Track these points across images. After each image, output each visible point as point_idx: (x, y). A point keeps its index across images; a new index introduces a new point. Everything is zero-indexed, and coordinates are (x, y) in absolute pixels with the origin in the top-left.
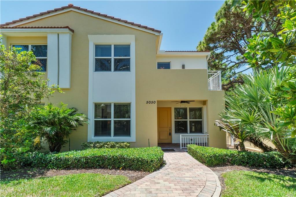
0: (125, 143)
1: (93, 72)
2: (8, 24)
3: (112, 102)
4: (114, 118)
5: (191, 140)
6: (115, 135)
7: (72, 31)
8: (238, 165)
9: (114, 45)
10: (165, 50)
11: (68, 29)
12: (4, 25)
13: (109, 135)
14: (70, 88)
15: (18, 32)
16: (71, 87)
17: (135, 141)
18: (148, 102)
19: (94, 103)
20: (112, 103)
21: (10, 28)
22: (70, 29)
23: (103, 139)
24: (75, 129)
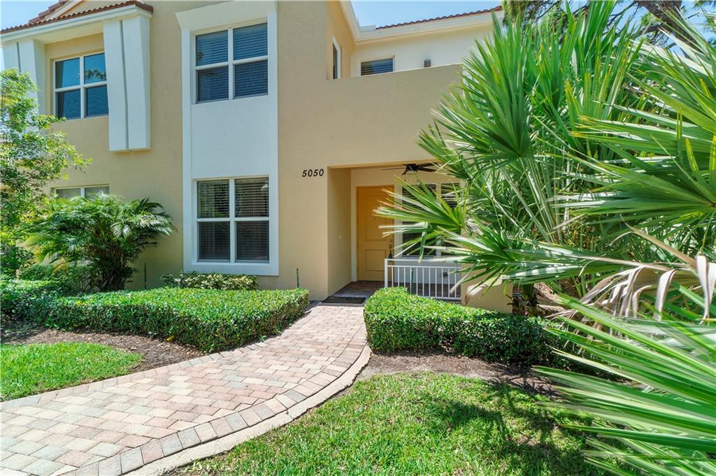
0: (243, 279)
1: (192, 103)
2: (42, 16)
3: (231, 176)
4: (236, 216)
5: (445, 275)
6: (240, 256)
7: (149, 9)
8: (471, 357)
9: (234, 29)
10: (374, 26)
11: (134, 6)
12: (36, 19)
13: (227, 257)
14: (149, 148)
15: (56, 31)
16: (151, 146)
17: (277, 275)
18: (307, 172)
19: (195, 180)
20: (231, 178)
21: (50, 21)
22: (139, 5)
23: (214, 266)
24: (154, 243)
